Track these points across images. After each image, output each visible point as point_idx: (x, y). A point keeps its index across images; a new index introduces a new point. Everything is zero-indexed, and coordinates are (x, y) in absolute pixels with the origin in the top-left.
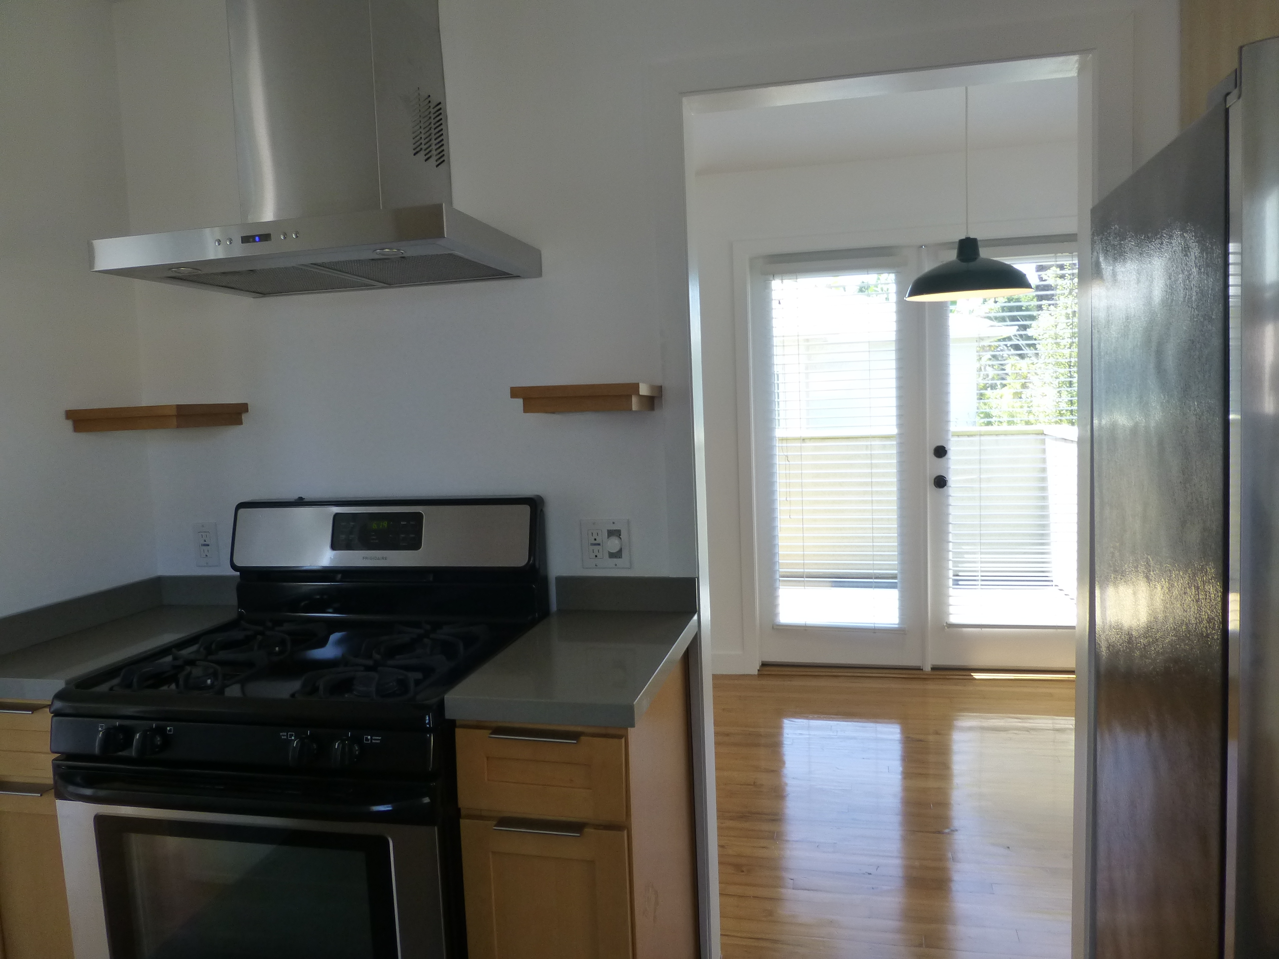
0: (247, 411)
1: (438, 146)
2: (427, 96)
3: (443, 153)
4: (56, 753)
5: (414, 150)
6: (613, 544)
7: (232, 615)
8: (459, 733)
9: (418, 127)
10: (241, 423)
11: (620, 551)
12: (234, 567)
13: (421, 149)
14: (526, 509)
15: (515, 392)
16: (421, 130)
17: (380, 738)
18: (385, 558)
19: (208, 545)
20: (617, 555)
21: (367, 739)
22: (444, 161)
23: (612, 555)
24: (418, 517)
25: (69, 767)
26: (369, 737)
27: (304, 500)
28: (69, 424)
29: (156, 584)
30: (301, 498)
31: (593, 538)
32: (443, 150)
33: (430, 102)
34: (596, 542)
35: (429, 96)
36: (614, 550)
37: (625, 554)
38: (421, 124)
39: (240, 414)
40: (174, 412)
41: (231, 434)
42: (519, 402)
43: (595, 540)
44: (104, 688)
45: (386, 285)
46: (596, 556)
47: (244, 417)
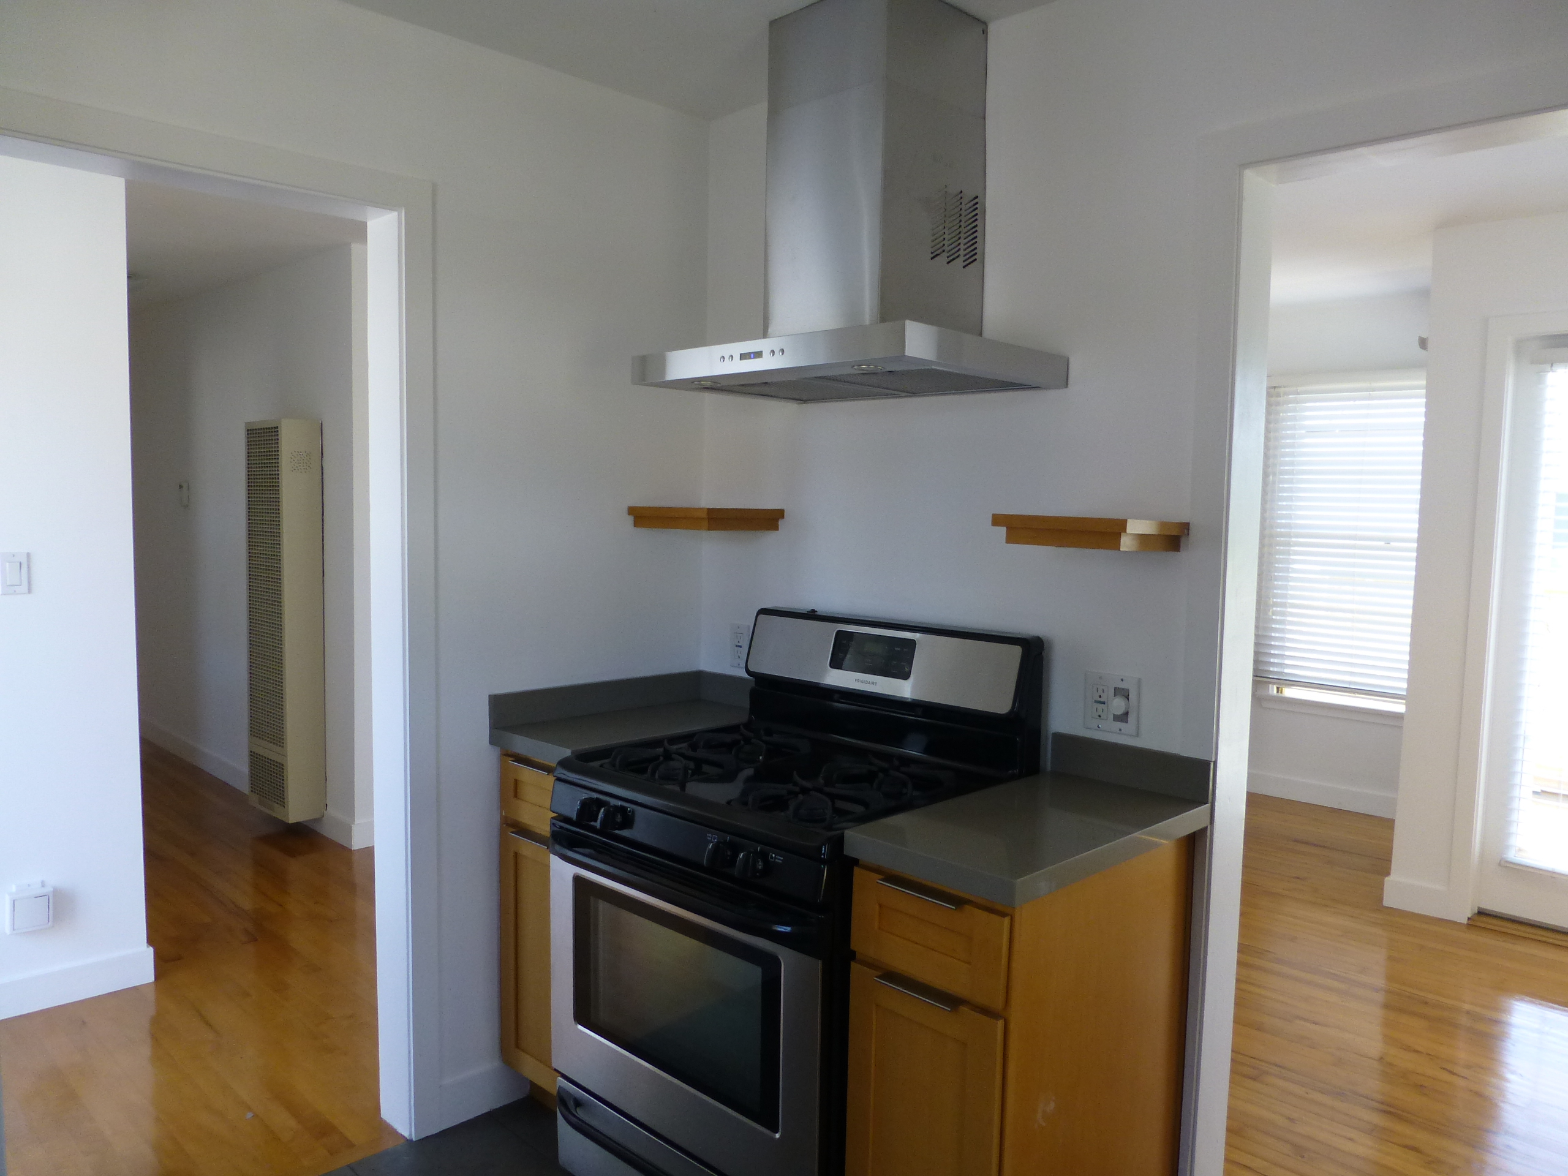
0: (783, 517)
1: (966, 246)
2: (960, 191)
3: (975, 251)
4: (554, 812)
5: (932, 253)
6: (1118, 705)
7: (741, 718)
8: (857, 870)
9: (941, 227)
10: (777, 529)
11: (1127, 714)
12: (748, 671)
13: (944, 251)
14: (1017, 650)
15: (998, 520)
16: (945, 231)
17: (782, 858)
18: (874, 683)
19: (741, 647)
20: (1123, 717)
21: (772, 857)
22: (976, 259)
23: (1117, 718)
24: (912, 644)
25: (561, 827)
26: (774, 855)
27: (816, 613)
28: (631, 519)
29: (698, 677)
30: (813, 611)
31: (1098, 695)
32: (976, 248)
33: (961, 198)
34: (1100, 699)
35: (961, 192)
36: (1119, 712)
37: (1132, 718)
38: (946, 225)
39: (777, 520)
40: (704, 515)
41: (768, 539)
42: (1002, 531)
43: (1100, 697)
44: (595, 764)
45: (909, 394)
46: (1100, 716)
47: (781, 523)
